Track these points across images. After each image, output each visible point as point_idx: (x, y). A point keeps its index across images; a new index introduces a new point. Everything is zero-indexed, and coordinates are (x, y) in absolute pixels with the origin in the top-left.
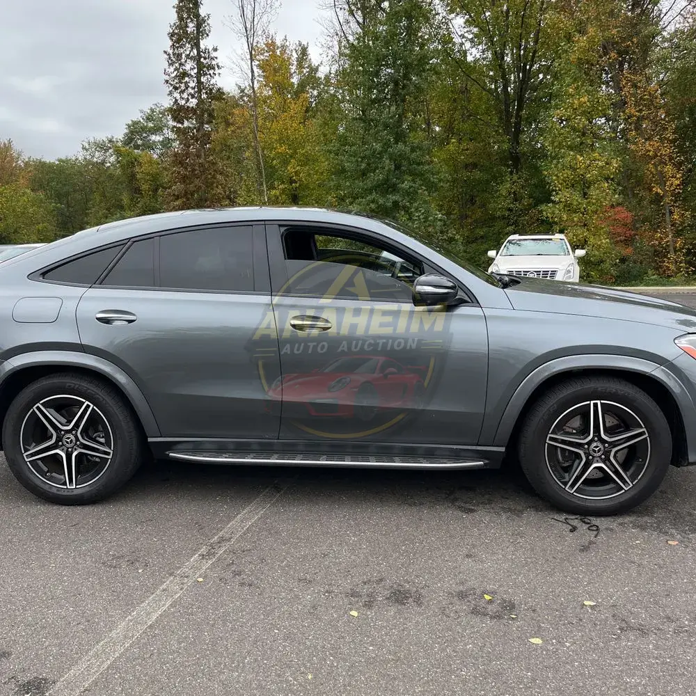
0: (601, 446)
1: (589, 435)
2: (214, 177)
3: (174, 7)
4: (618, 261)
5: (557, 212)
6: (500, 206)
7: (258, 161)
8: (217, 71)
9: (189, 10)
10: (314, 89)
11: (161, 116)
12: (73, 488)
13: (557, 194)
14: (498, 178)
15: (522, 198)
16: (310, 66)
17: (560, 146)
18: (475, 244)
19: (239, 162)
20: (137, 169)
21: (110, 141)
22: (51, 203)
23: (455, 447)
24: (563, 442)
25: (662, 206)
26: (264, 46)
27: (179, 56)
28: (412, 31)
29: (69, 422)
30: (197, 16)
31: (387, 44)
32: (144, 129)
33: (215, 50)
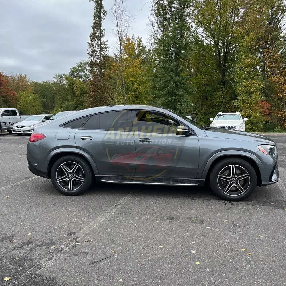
0: (235, 179)
1: (231, 176)
2: (105, 89)
3: (92, 26)
4: (264, 122)
5: (239, 103)
6: (217, 101)
7: (123, 83)
8: (107, 50)
9: (97, 27)
10: (144, 55)
11: (84, 65)
12: (72, 190)
13: (239, 96)
14: (217, 90)
15: (226, 97)
16: (142, 46)
17: (240, 78)
18: (207, 116)
19: (115, 83)
20: (74, 86)
21: (64, 75)
22: (40, 99)
23: (189, 179)
24: (223, 178)
25: (282, 101)
26: (125, 40)
27: (93, 44)
28: (182, 35)
29: (71, 170)
30: (100, 29)
31: (173, 39)
32: (77, 70)
33: (107, 41)
